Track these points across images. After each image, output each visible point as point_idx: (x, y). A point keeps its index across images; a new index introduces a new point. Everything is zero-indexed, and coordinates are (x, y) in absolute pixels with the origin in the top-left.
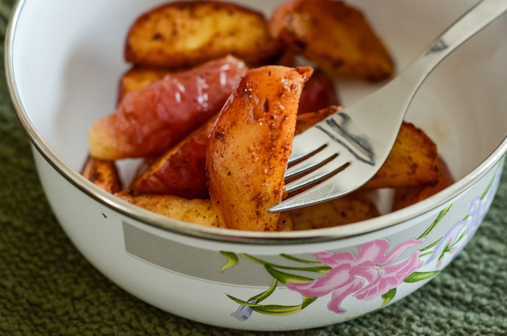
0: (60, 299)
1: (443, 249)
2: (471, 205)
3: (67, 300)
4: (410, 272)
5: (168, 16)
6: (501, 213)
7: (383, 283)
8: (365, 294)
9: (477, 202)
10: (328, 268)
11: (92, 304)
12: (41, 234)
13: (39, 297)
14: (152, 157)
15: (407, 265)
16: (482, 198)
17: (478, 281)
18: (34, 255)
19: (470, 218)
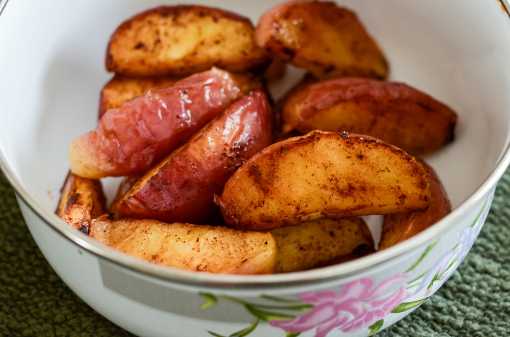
0: (41, 324)
1: (432, 279)
2: (461, 235)
3: (48, 326)
4: (397, 303)
5: (150, 23)
6: (496, 229)
7: (370, 316)
8: (351, 327)
9: (468, 230)
10: (309, 306)
11: (74, 330)
12: (22, 254)
13: (20, 322)
14: (134, 174)
15: (394, 297)
16: (472, 226)
17: (470, 304)
18: (14, 277)
19: (460, 246)
